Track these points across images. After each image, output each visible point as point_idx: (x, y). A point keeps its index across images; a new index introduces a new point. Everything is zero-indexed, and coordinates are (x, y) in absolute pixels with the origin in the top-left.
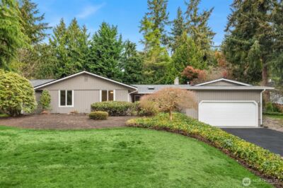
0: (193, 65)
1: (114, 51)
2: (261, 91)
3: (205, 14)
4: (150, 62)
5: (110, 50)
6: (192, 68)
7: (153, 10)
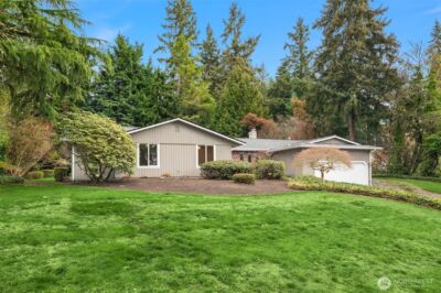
0: (254, 112)
1: (145, 83)
2: (368, 151)
3: (250, 42)
4: (191, 103)
5: (137, 82)
6: (254, 115)
7: (173, 22)
